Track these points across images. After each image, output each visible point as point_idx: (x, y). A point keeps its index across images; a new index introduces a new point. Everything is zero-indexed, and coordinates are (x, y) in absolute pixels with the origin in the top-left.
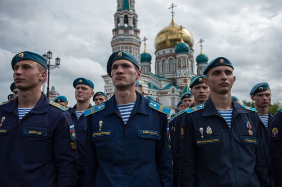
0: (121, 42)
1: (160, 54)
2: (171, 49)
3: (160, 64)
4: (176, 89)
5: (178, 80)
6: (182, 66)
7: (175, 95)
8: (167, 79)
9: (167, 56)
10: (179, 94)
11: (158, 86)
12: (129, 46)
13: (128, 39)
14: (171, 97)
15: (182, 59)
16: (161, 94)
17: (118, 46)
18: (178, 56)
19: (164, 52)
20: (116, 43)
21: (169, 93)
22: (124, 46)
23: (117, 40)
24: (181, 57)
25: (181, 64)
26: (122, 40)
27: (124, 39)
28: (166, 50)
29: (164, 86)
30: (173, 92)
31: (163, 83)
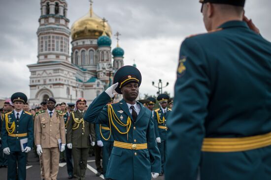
0: (52, 31)
1: (79, 44)
2: (91, 40)
3: (79, 54)
4: (101, 83)
5: (100, 73)
6: (105, 59)
7: (100, 89)
8: (89, 71)
9: (87, 47)
10: (104, 88)
11: (82, 78)
12: (60, 36)
13: (60, 29)
14: (96, 90)
15: (105, 52)
16: (86, 86)
17: (48, 35)
18: (101, 49)
19: (84, 42)
20: (46, 32)
21: (94, 86)
22: (55, 35)
24: (105, 50)
25: (104, 58)
26: (53, 29)
27: (56, 28)
28: (85, 40)
29: (88, 79)
30: (98, 85)
31: (87, 75)
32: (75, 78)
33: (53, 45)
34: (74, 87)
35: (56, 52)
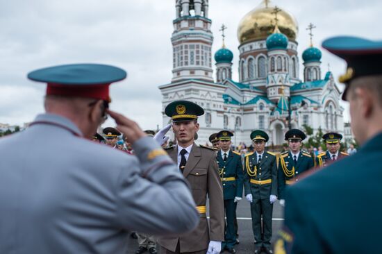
0: (184, 39)
1: (246, 50)
2: (261, 42)
3: (246, 64)
4: (265, 104)
5: (269, 89)
6: (276, 68)
7: (264, 113)
8: (254, 88)
9: (255, 53)
10: (270, 111)
11: (239, 99)
12: (195, 44)
13: (195, 34)
14: (258, 115)
15: (276, 58)
16: (245, 110)
17: (180, 45)
18: (271, 54)
19: (251, 47)
20: (178, 40)
21: (255, 110)
22: (188, 44)
23: (178, 36)
24: (275, 55)
25: (274, 67)
26: (185, 36)
27: (189, 34)
29: (248, 99)
30: (261, 107)
31: (246, 94)
32: (223, 100)
33: (186, 57)
34: (218, 112)
35: (190, 66)
